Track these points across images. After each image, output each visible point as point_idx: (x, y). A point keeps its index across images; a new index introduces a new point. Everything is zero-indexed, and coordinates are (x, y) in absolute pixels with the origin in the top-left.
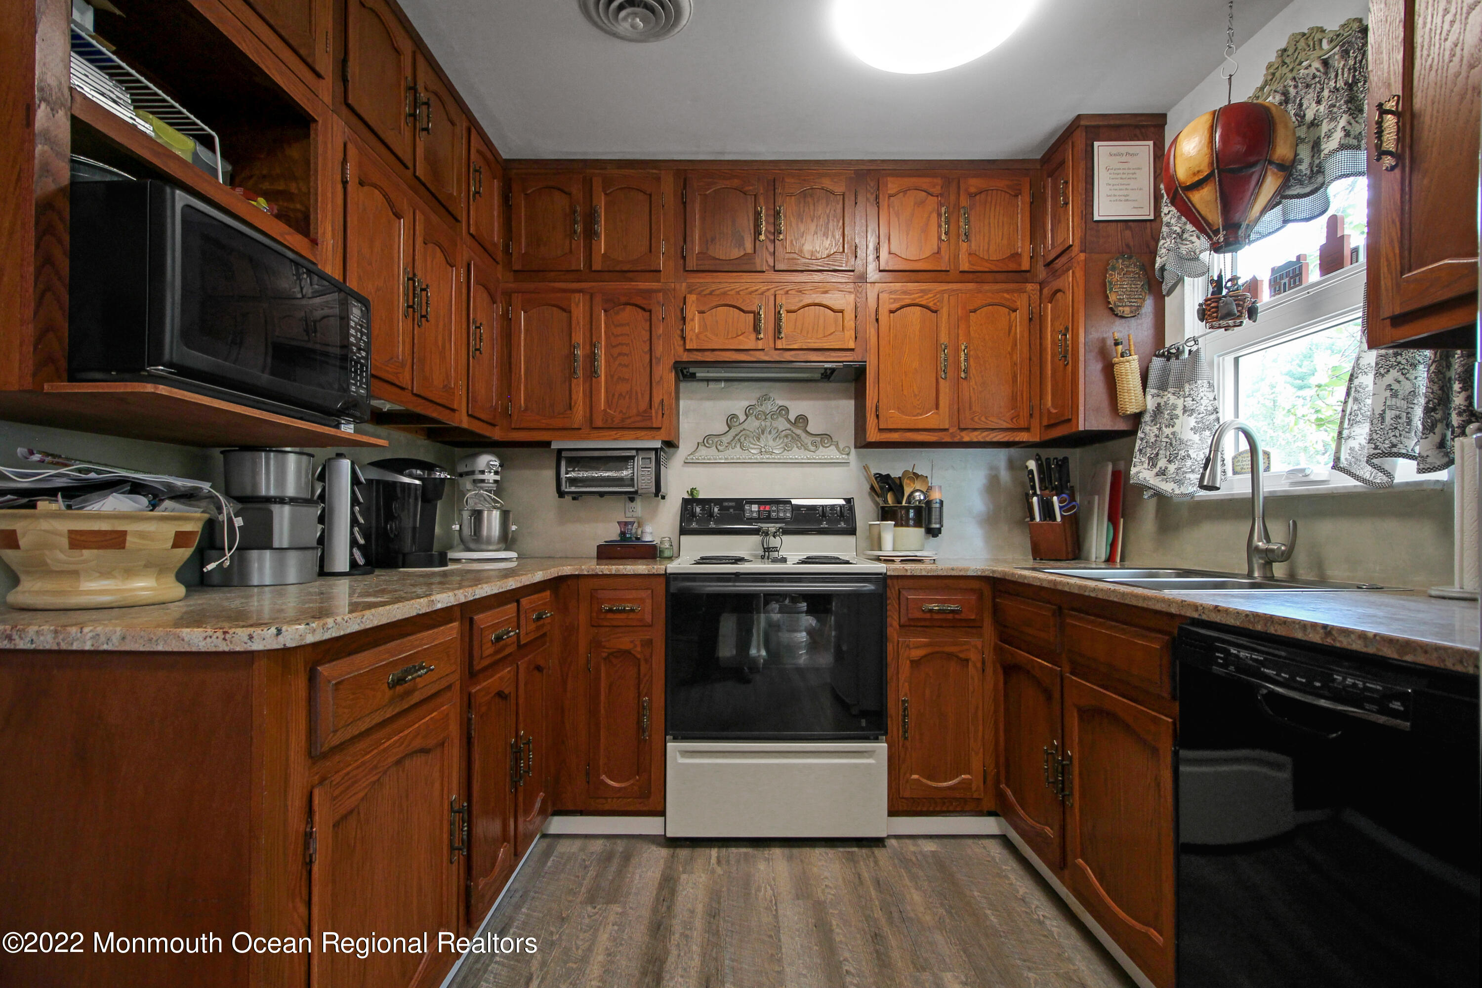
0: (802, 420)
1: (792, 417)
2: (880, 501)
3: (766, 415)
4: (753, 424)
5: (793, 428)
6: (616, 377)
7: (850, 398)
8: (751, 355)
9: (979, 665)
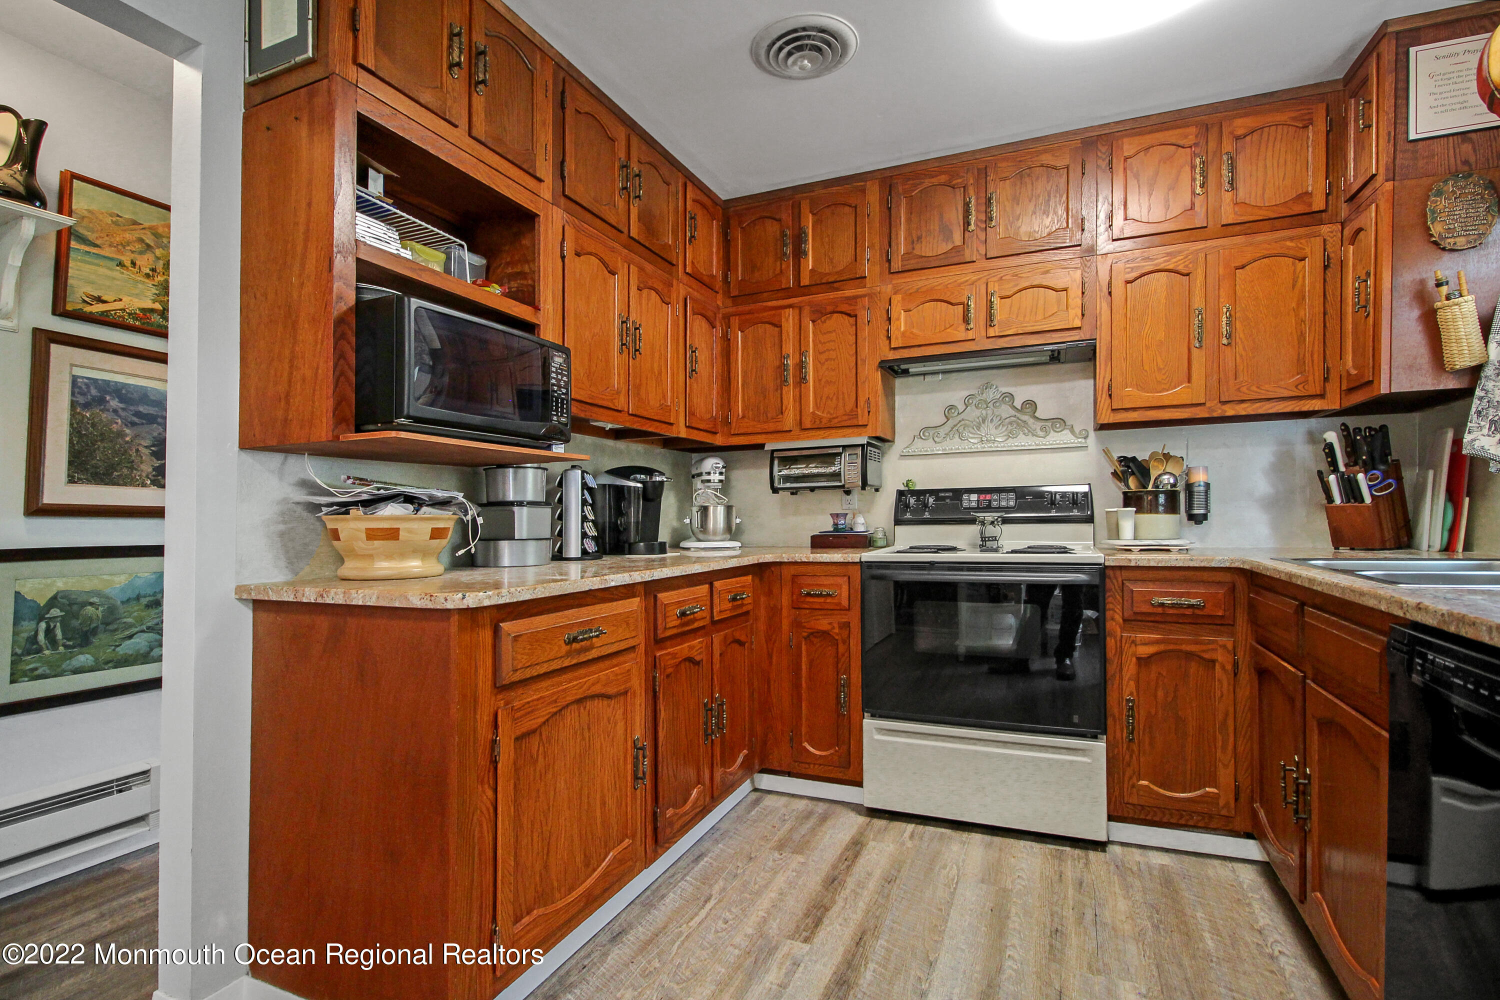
0: (1030, 406)
1: (1018, 404)
2: (1122, 485)
3: (987, 403)
4: (973, 413)
5: (1018, 415)
6: (824, 380)
7: (1081, 376)
8: (960, 347)
9: (1229, 667)
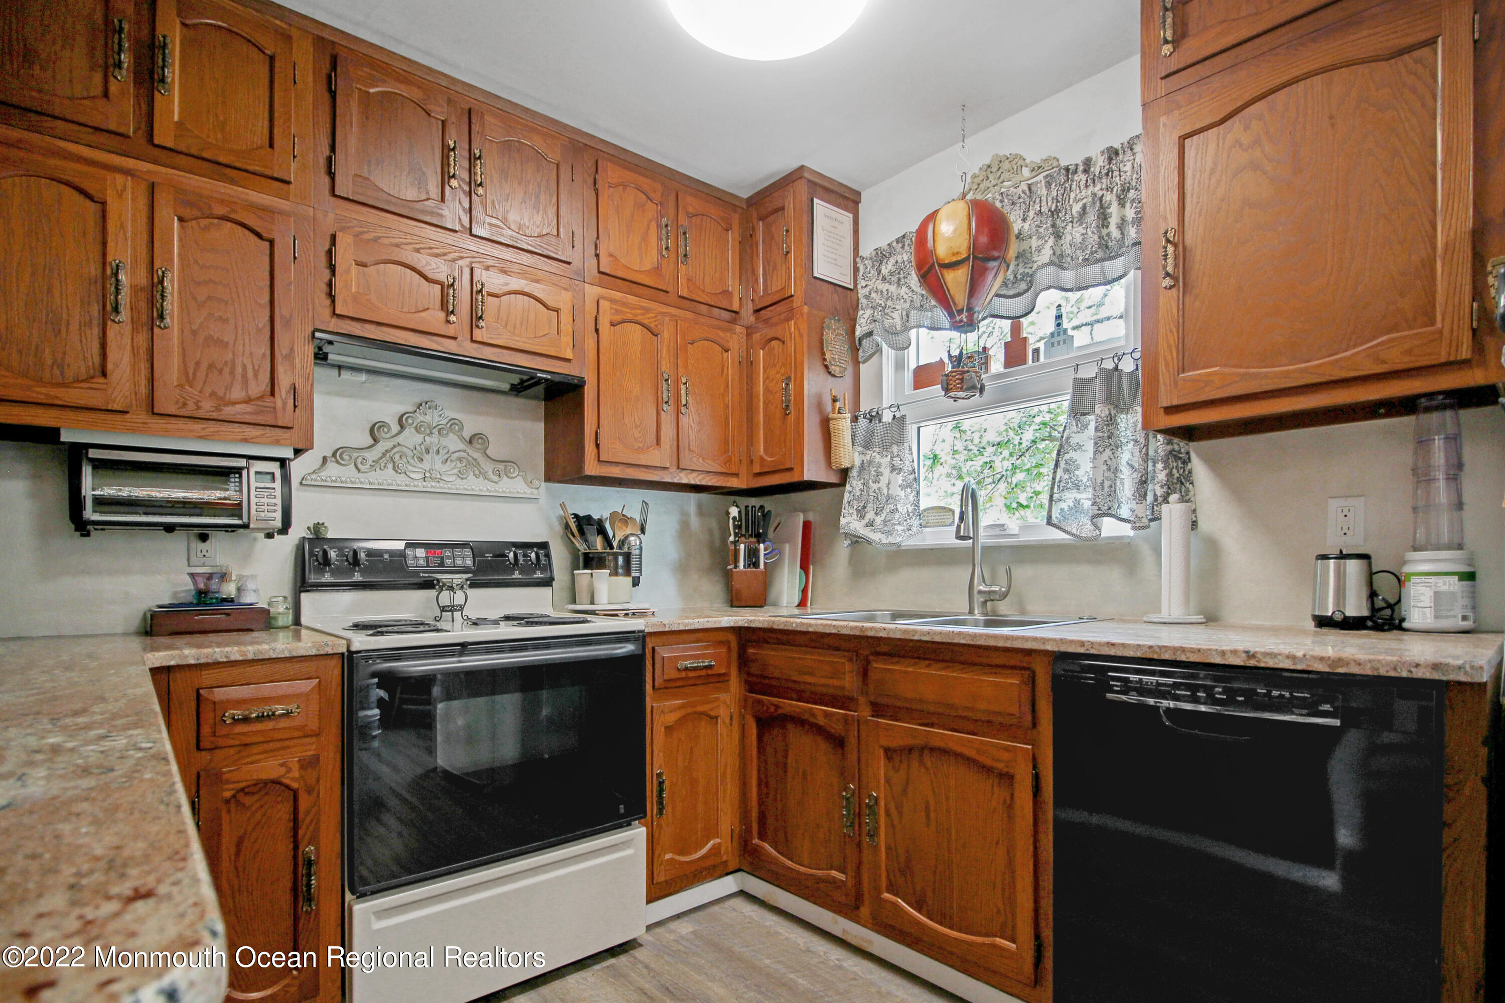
0: (481, 440)
1: (467, 434)
3: (431, 429)
4: (411, 437)
5: (468, 450)
6: (204, 334)
7: (536, 420)
8: (437, 343)
9: (728, 721)
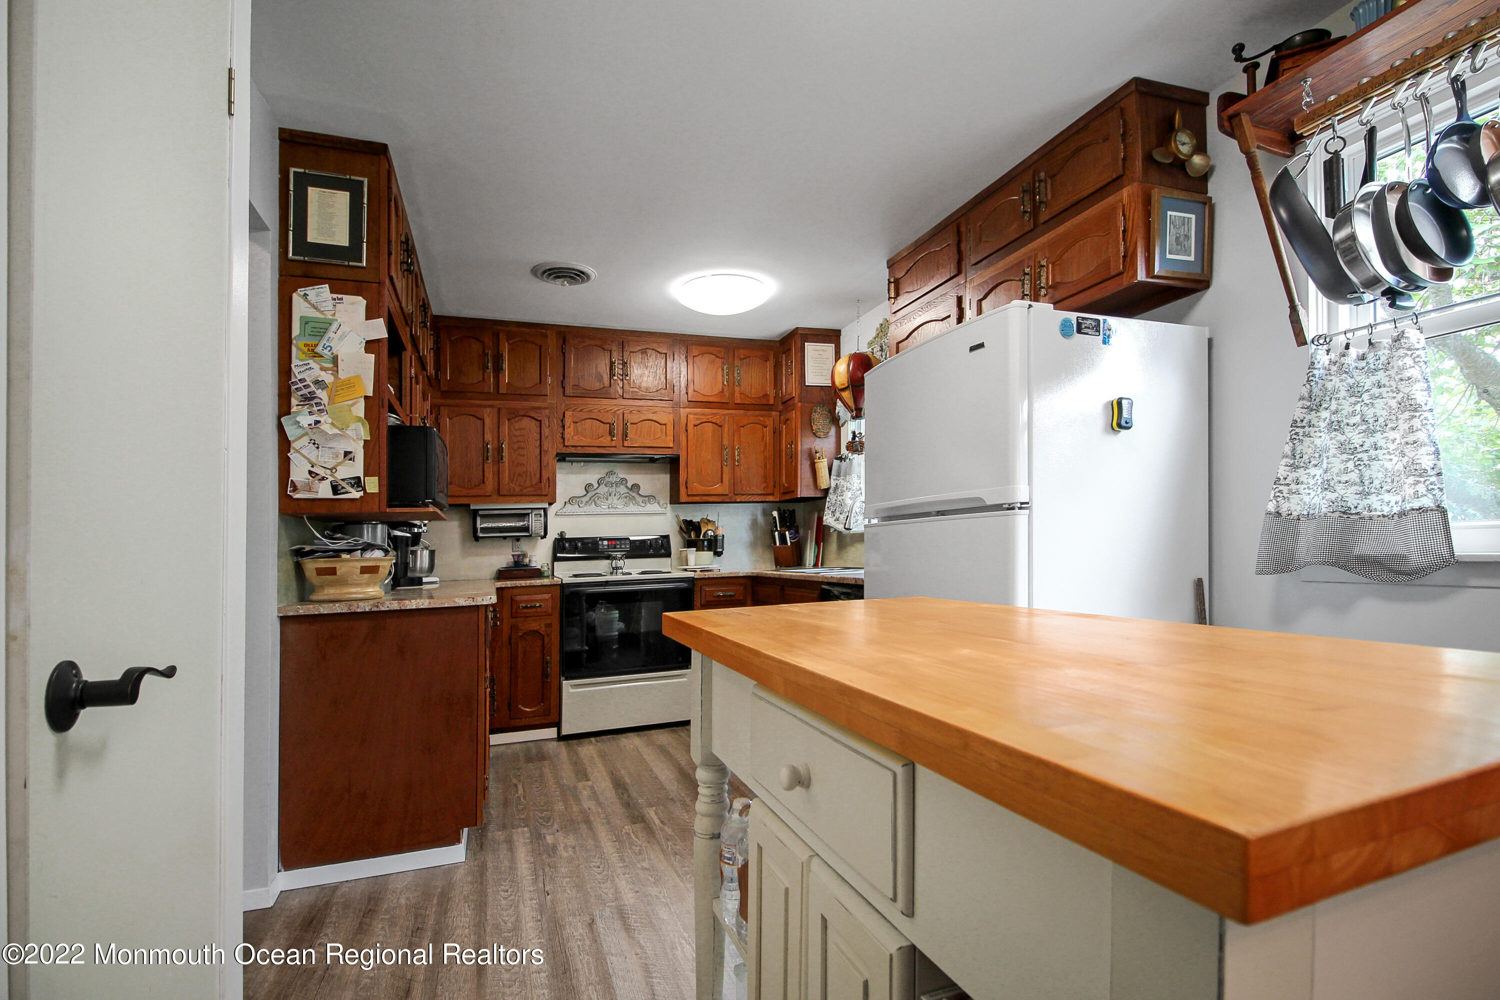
0: (636, 487)
1: (629, 485)
2: (686, 536)
3: (612, 484)
4: (603, 489)
5: (630, 493)
6: (516, 463)
7: (666, 473)
8: (608, 450)
